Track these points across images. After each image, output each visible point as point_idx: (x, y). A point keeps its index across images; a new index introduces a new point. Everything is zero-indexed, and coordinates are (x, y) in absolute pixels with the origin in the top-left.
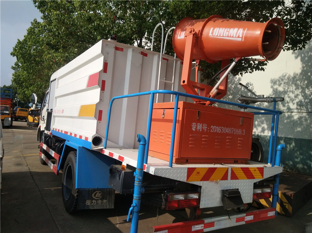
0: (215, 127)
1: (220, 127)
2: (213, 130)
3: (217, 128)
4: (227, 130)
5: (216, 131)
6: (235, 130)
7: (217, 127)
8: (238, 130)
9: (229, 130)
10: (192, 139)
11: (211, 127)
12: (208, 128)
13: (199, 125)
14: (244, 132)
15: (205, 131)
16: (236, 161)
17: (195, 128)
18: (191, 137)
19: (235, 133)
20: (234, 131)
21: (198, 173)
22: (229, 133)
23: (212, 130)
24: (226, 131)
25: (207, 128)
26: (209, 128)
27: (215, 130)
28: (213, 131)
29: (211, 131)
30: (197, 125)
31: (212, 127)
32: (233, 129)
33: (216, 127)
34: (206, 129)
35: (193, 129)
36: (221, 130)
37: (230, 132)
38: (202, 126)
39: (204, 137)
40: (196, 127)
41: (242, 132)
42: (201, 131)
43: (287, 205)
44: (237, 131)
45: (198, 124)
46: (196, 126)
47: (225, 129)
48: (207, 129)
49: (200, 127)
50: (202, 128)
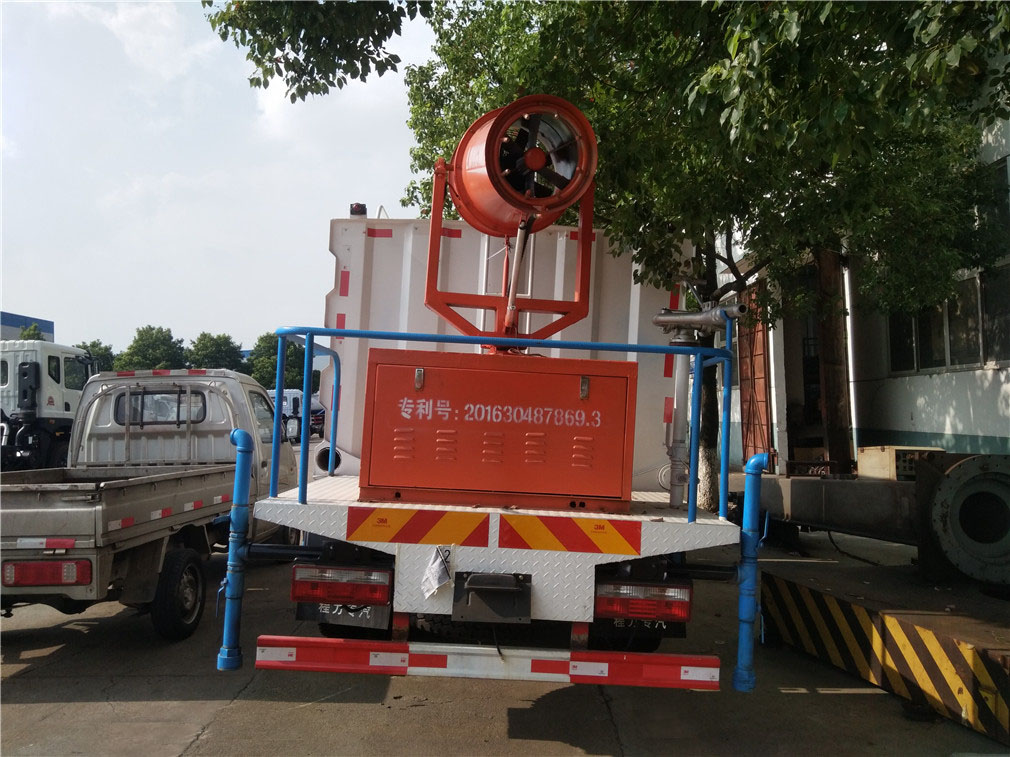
0: (480, 409)
1: (500, 408)
2: (473, 415)
3: (486, 411)
4: (527, 415)
5: (483, 416)
6: (559, 413)
7: (489, 408)
8: (569, 414)
9: (533, 415)
10: (399, 439)
11: (466, 408)
12: (453, 410)
13: (424, 404)
14: (598, 419)
15: (446, 418)
16: (578, 504)
17: (410, 411)
18: (399, 434)
19: (559, 421)
20: (553, 416)
21: (383, 521)
22: (532, 421)
23: (470, 416)
24: (523, 417)
25: (450, 410)
26: (457, 412)
27: (479, 416)
28: (472, 419)
29: (467, 418)
30: (415, 403)
31: (469, 408)
32: (550, 409)
33: (482, 407)
34: (447, 414)
35: (404, 414)
36: (504, 414)
37: (538, 419)
38: (435, 405)
39: (441, 435)
40: (415, 410)
41: (589, 418)
42: (429, 417)
43: (989, 696)
44: (567, 416)
45: (419, 401)
46: (412, 406)
47: (519, 411)
48: (452, 414)
49: (425, 408)
50: (435, 413)
